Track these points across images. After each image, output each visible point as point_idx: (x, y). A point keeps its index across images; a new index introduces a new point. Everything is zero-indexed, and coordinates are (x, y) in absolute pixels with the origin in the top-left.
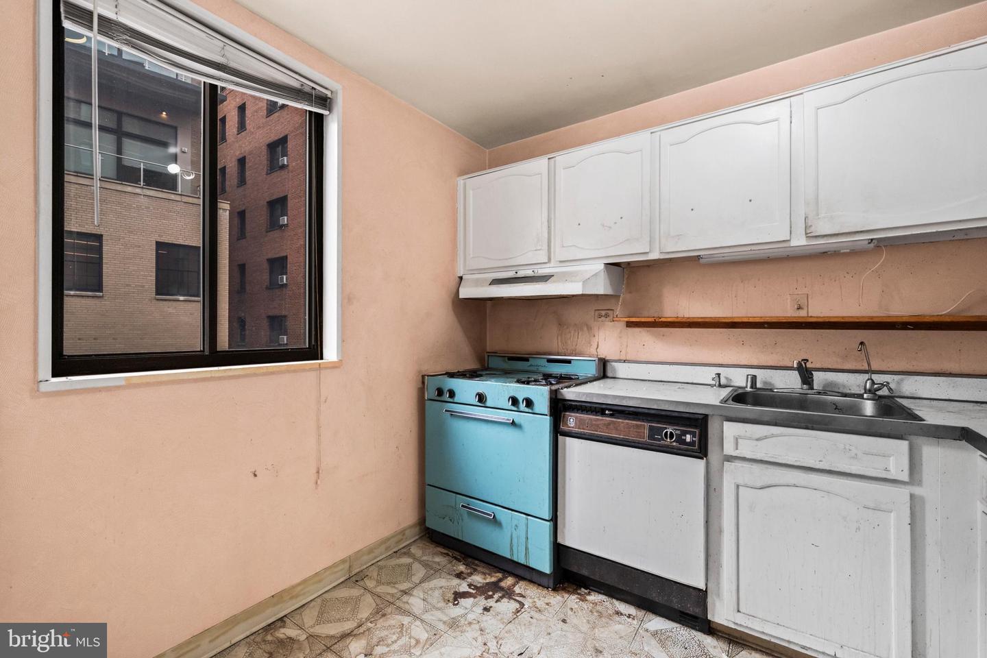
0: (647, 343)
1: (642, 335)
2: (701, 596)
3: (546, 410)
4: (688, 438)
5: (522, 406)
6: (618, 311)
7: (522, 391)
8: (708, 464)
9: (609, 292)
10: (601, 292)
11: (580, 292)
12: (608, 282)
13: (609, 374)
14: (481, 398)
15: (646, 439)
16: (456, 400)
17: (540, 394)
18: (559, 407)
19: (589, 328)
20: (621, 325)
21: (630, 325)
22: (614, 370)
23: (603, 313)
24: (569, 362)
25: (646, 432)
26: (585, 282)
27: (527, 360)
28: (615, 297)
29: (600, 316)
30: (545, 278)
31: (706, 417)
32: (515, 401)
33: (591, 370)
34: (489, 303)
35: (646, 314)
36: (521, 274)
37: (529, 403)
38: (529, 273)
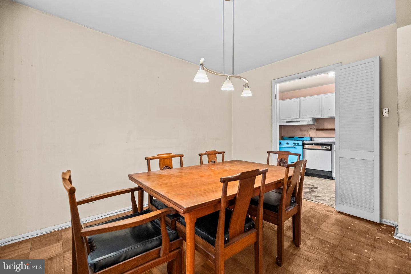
0: (321, 133)
1: (320, 132)
2: (331, 172)
3: (301, 145)
4: (328, 148)
5: (296, 144)
6: (315, 127)
7: (296, 142)
8: (332, 152)
9: (313, 124)
10: (311, 124)
11: (307, 124)
12: (312, 122)
13: (312, 140)
14: (288, 144)
15: (321, 148)
16: (282, 144)
17: (300, 143)
18: (304, 144)
19: (308, 131)
20: (315, 130)
21: (317, 130)
22: (314, 139)
23: (311, 128)
24: (303, 138)
25: (321, 147)
26: (308, 122)
27: (293, 138)
28: (314, 125)
29: (310, 128)
30: (299, 121)
31: (331, 144)
32: (295, 144)
33: (309, 139)
34: (283, 126)
35: (321, 128)
36: (293, 120)
37: (298, 144)
38: (295, 120)
